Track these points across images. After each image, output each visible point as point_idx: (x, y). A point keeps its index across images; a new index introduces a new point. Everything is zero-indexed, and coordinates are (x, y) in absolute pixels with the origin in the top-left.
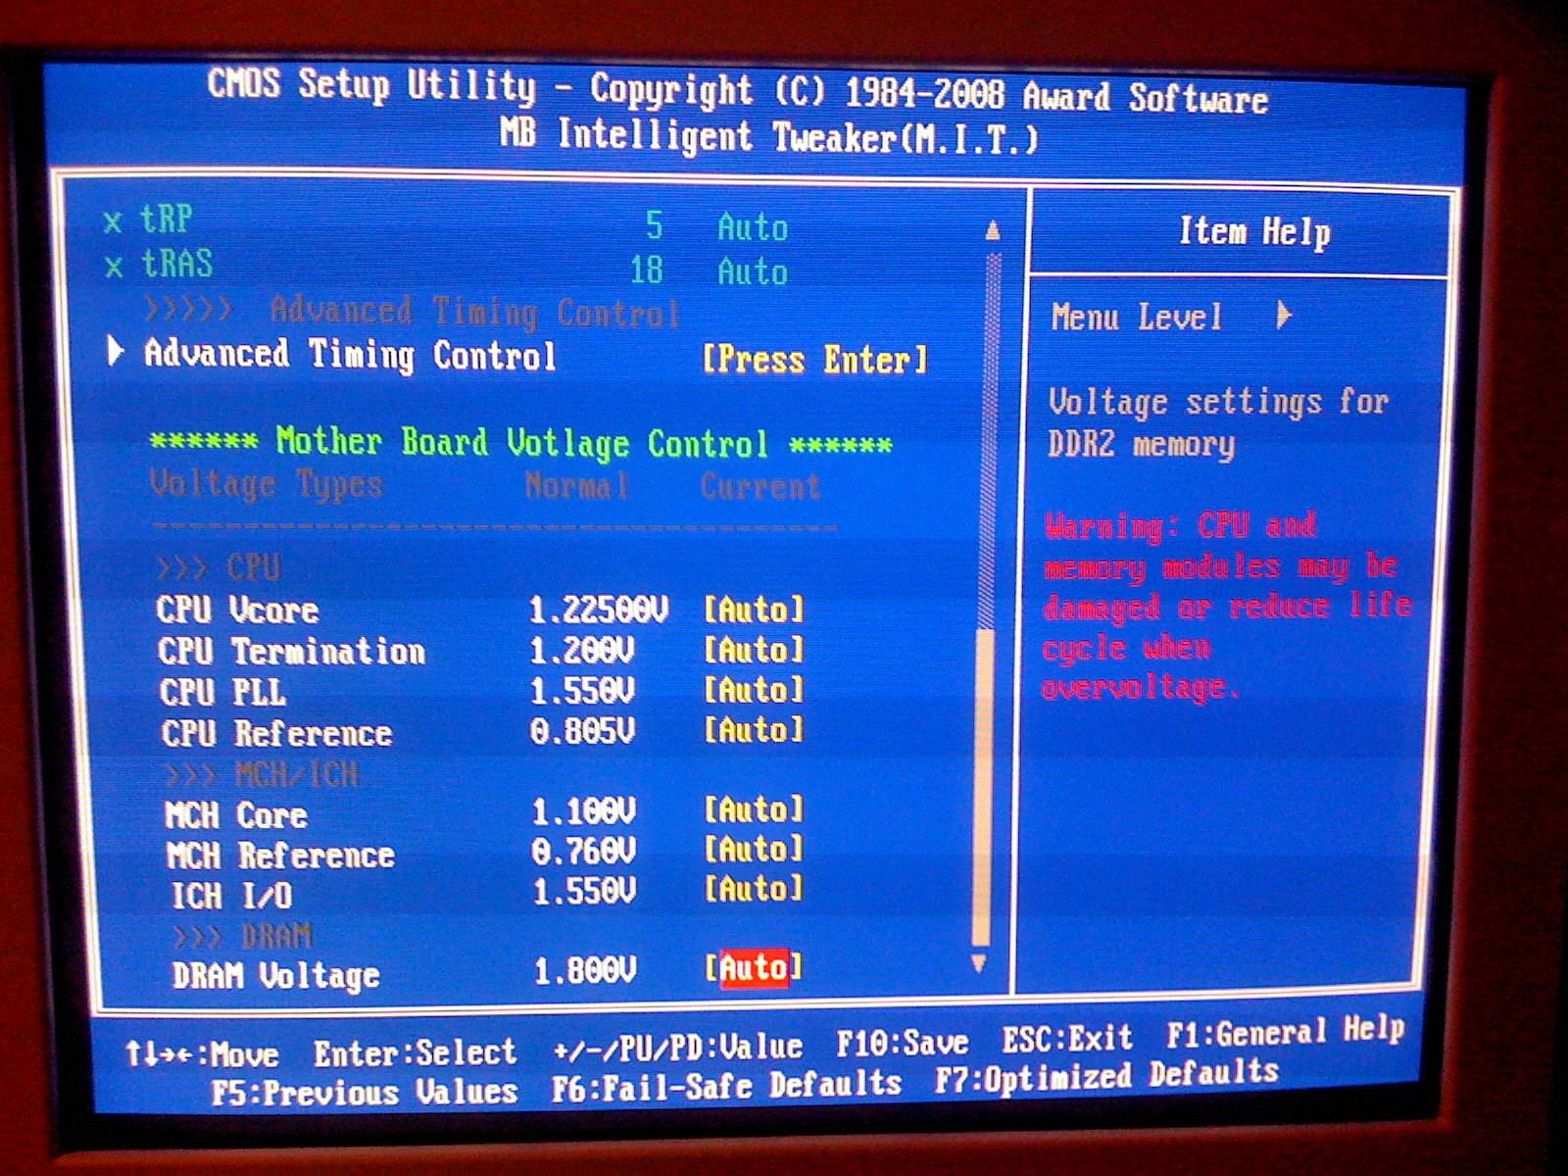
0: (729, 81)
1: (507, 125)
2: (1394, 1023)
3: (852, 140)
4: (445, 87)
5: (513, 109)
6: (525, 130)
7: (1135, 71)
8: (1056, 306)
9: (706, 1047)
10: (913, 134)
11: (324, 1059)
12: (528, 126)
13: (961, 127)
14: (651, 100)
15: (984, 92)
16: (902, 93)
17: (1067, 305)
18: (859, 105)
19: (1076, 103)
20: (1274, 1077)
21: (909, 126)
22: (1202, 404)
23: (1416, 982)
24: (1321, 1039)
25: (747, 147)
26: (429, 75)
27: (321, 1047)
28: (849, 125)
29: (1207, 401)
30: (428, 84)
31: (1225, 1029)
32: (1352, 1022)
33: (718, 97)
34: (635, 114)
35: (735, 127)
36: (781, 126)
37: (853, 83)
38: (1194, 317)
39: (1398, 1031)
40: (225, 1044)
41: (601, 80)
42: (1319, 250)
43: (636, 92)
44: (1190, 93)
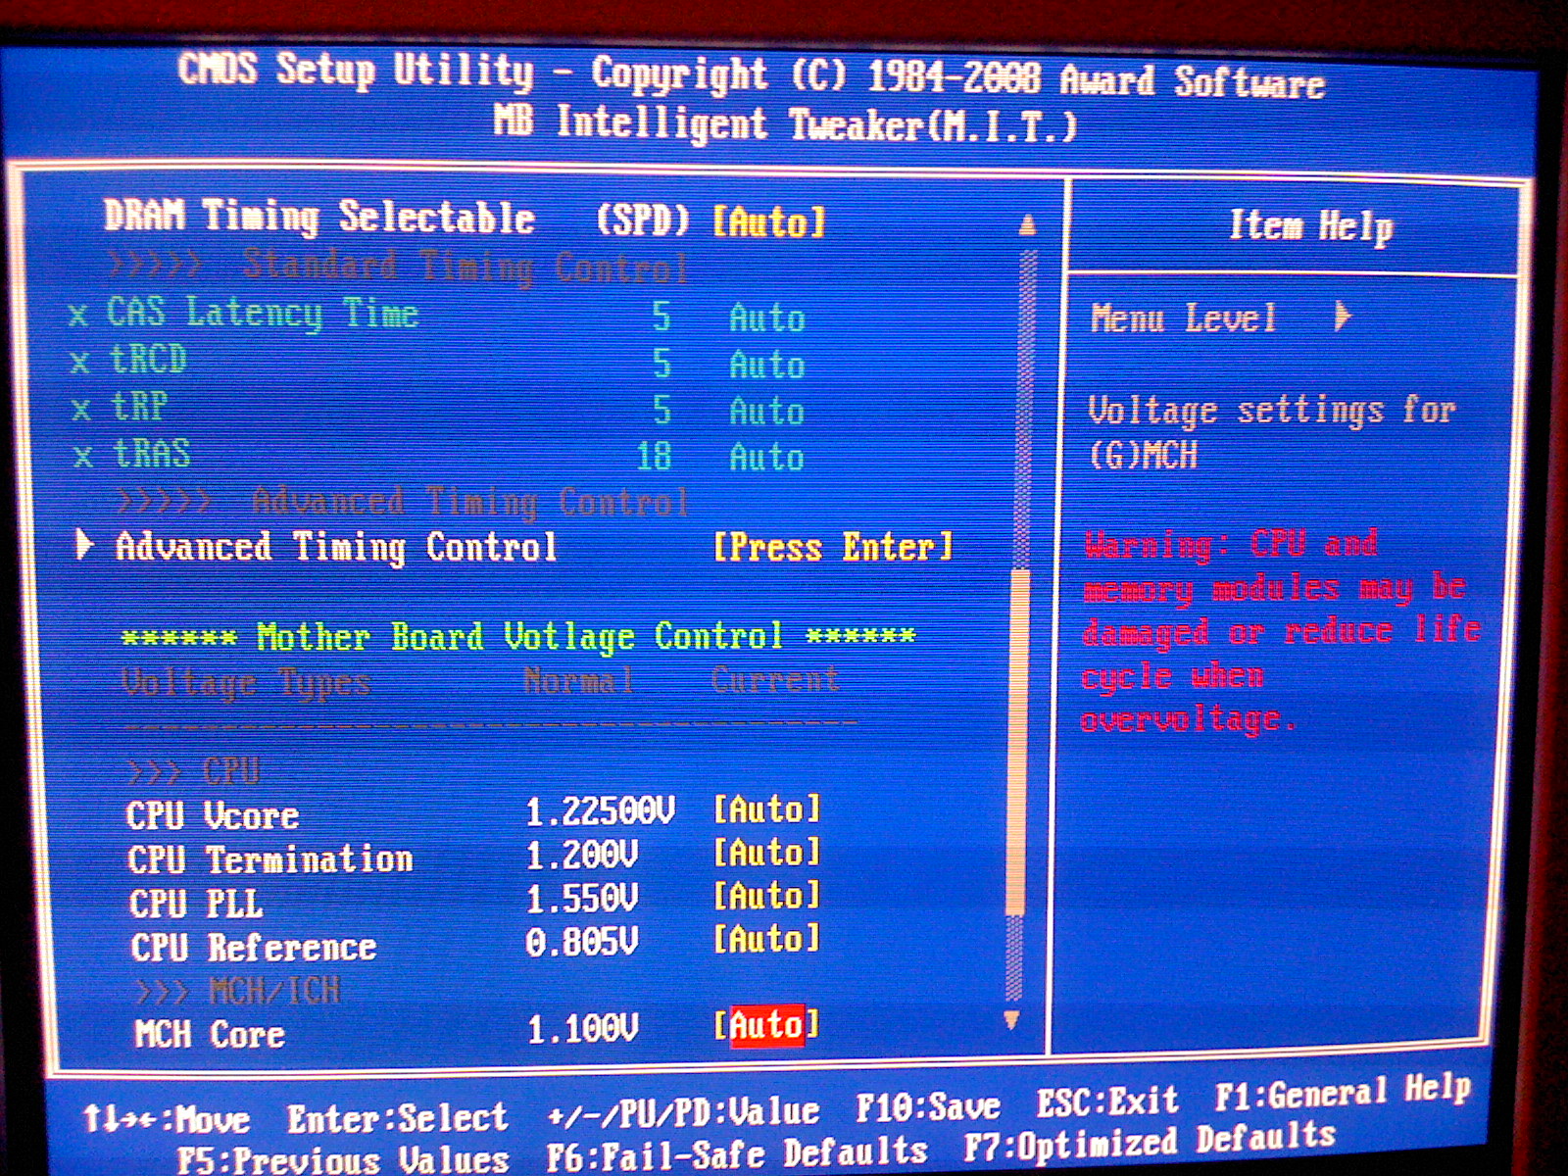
0: (742, 64)
1: (501, 112)
2: (1460, 1081)
3: (877, 129)
4: (435, 72)
5: (507, 95)
6: (520, 117)
7: (1182, 52)
8: (1096, 306)
9: (714, 1113)
10: (941, 120)
11: (299, 1124)
12: (524, 113)
13: (993, 114)
14: (657, 85)
15: (1019, 75)
16: (929, 76)
17: (1108, 306)
18: (883, 89)
19: (1118, 87)
20: (1331, 1141)
21: (937, 112)
22: (1254, 412)
23: (1484, 1037)
24: (1381, 1099)
25: (761, 135)
26: (417, 59)
27: (295, 1111)
28: (872, 112)
29: (1260, 409)
30: (417, 70)
31: (1279, 1091)
32: (1414, 1082)
33: (730, 80)
34: (640, 100)
35: (749, 114)
36: (798, 113)
37: (877, 66)
38: (1247, 319)
39: (1463, 1089)
40: (192, 1108)
41: (603, 64)
42: (1380, 246)
43: (643, 76)
44: (1240, 76)
